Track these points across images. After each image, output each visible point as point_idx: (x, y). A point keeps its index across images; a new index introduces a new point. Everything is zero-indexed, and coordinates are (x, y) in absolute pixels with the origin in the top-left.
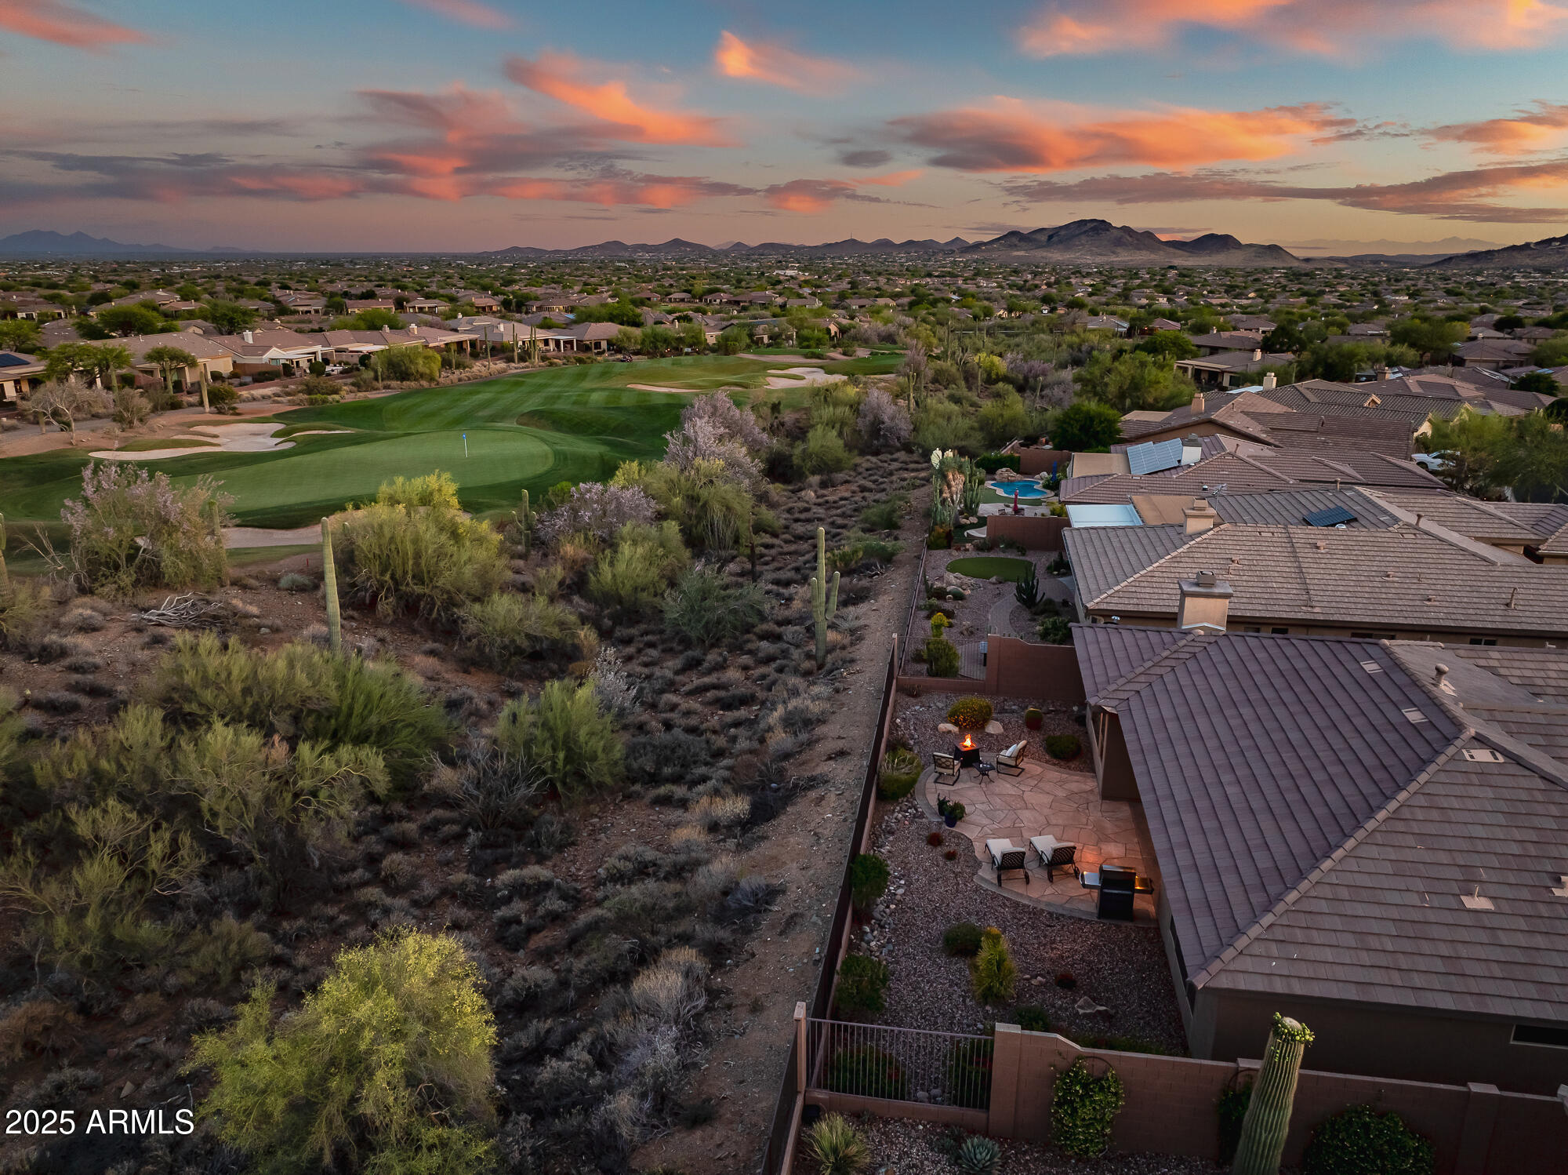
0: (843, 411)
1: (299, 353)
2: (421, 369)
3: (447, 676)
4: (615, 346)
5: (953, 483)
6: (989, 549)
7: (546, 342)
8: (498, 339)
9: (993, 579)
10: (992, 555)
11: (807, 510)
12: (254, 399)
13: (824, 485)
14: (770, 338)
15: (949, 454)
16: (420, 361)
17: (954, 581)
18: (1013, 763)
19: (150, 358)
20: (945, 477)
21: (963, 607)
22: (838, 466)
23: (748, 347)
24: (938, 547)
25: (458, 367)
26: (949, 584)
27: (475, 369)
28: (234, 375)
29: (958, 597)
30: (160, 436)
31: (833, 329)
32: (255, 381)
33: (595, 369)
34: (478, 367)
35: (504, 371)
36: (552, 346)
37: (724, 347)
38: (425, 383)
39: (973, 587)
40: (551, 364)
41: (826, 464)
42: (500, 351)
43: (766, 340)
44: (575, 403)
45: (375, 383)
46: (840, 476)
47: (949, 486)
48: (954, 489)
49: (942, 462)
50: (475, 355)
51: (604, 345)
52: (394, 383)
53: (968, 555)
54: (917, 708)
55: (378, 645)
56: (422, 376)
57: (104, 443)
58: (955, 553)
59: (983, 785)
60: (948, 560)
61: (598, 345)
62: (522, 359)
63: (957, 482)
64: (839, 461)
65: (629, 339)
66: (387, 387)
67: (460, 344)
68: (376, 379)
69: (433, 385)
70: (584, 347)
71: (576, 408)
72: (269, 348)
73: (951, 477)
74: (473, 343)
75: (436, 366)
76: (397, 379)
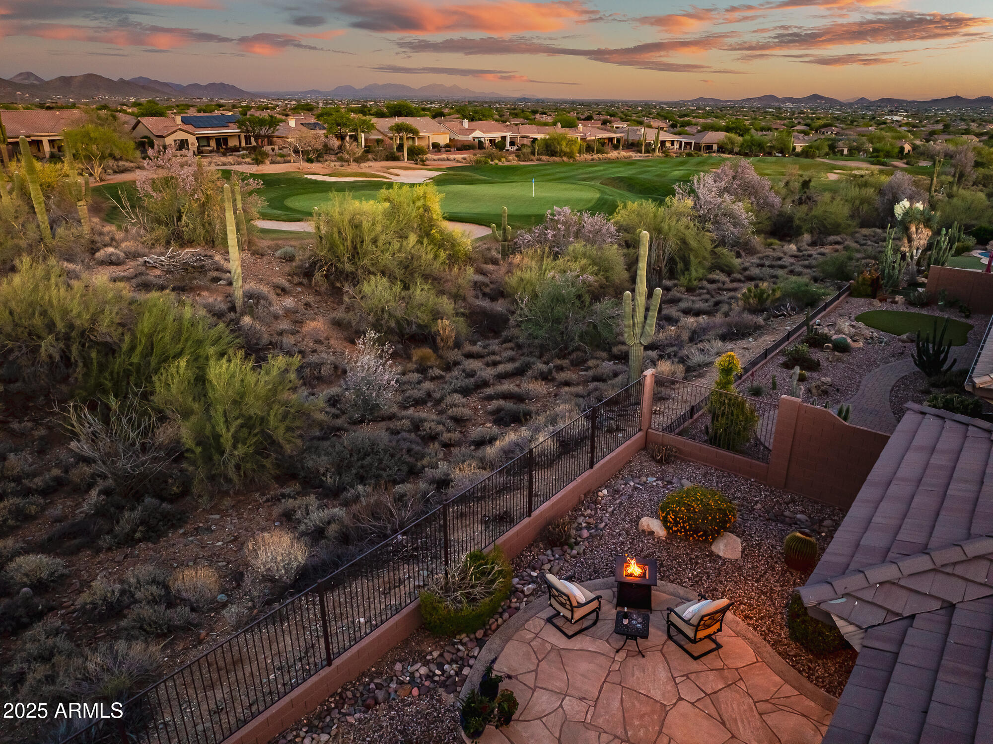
0: (870, 191)
1: (497, 135)
2: (563, 147)
3: (332, 342)
4: (722, 149)
5: (914, 236)
6: (923, 305)
7: (673, 143)
8: (637, 138)
9: (904, 337)
10: (924, 312)
11: (780, 259)
12: (448, 160)
13: (813, 244)
14: (849, 150)
15: (920, 206)
16: (564, 143)
17: (846, 330)
18: (690, 633)
19: (391, 129)
20: (907, 229)
21: (839, 360)
22: (836, 229)
23: (827, 154)
24: (860, 295)
25: (597, 153)
26: (840, 332)
27: (609, 155)
28: (447, 146)
29: (842, 347)
30: (364, 170)
31: (907, 148)
32: (458, 150)
33: (696, 159)
34: (614, 154)
35: (630, 157)
36: (676, 146)
37: (806, 153)
38: (565, 159)
39: (869, 340)
40: (667, 156)
41: (825, 227)
42: (633, 146)
43: (846, 151)
44: (656, 176)
45: (532, 157)
46: (832, 238)
47: (910, 240)
48: (915, 244)
49: (906, 213)
50: (616, 147)
51: (715, 147)
52: (544, 158)
53: (894, 307)
54: (651, 479)
55: (301, 308)
56: (565, 154)
57: (318, 171)
58: (877, 303)
59: (622, 654)
60: (865, 309)
61: (709, 147)
62: (647, 151)
63: (922, 236)
64: (839, 225)
65: (732, 143)
66: (539, 160)
67: (611, 139)
68: (533, 153)
69: (571, 161)
70: (698, 147)
71: (656, 179)
72: (474, 130)
73: (913, 229)
74: (618, 141)
75: (576, 149)
76: (548, 155)
